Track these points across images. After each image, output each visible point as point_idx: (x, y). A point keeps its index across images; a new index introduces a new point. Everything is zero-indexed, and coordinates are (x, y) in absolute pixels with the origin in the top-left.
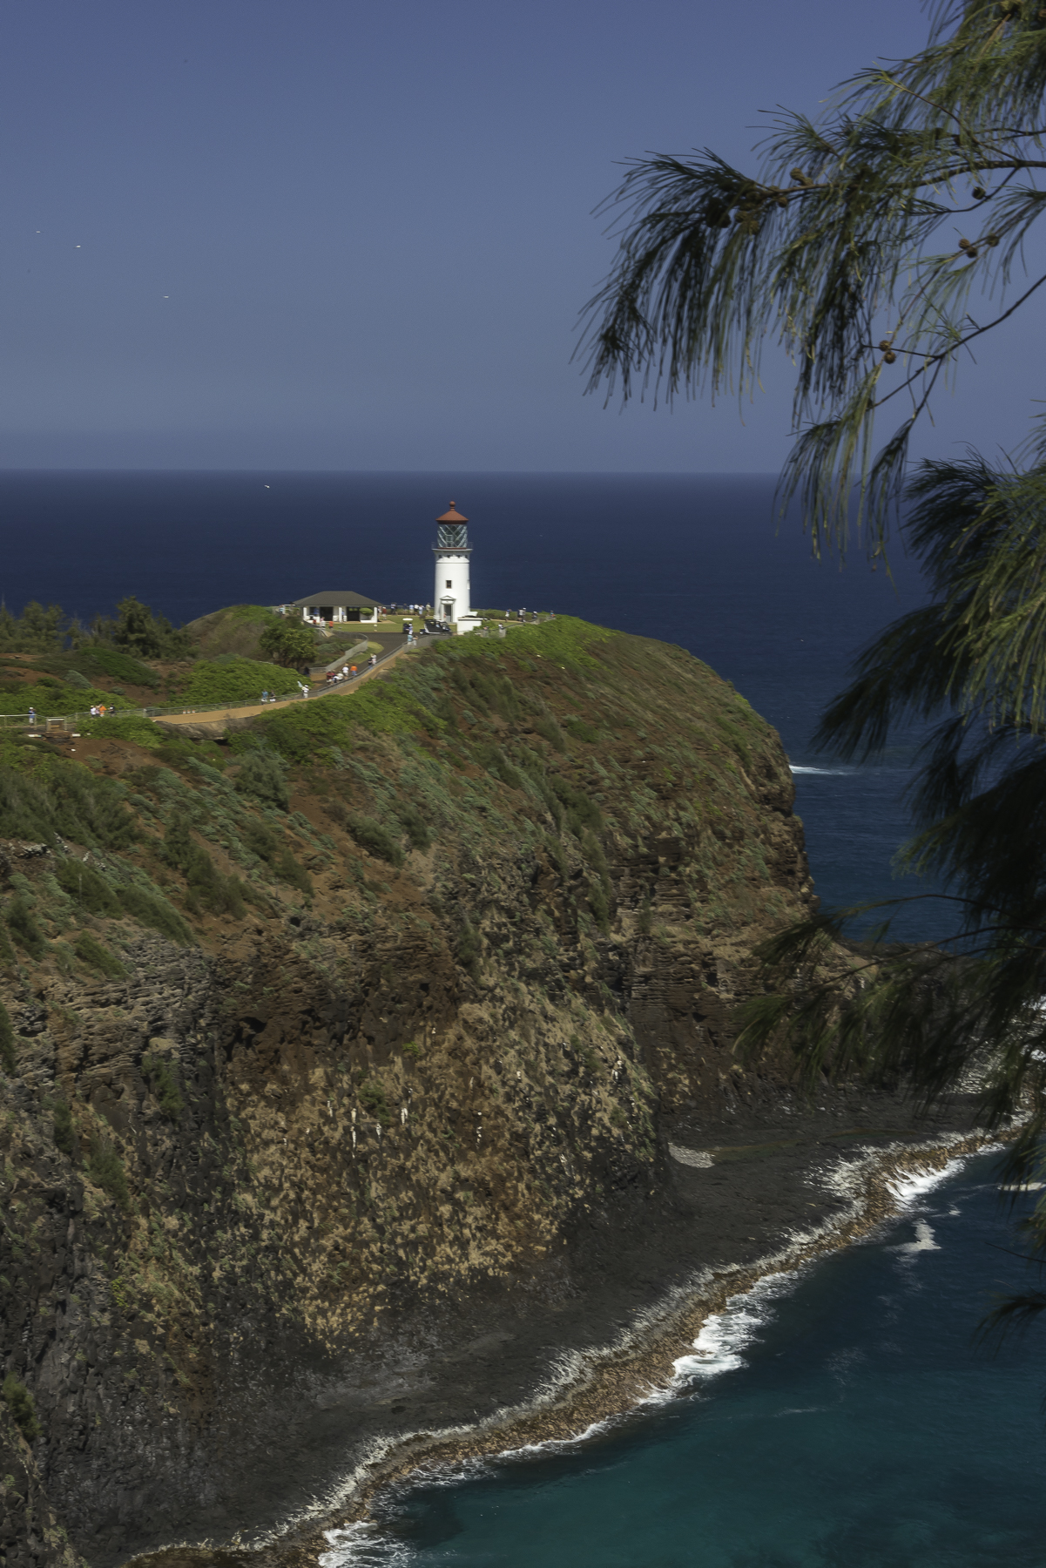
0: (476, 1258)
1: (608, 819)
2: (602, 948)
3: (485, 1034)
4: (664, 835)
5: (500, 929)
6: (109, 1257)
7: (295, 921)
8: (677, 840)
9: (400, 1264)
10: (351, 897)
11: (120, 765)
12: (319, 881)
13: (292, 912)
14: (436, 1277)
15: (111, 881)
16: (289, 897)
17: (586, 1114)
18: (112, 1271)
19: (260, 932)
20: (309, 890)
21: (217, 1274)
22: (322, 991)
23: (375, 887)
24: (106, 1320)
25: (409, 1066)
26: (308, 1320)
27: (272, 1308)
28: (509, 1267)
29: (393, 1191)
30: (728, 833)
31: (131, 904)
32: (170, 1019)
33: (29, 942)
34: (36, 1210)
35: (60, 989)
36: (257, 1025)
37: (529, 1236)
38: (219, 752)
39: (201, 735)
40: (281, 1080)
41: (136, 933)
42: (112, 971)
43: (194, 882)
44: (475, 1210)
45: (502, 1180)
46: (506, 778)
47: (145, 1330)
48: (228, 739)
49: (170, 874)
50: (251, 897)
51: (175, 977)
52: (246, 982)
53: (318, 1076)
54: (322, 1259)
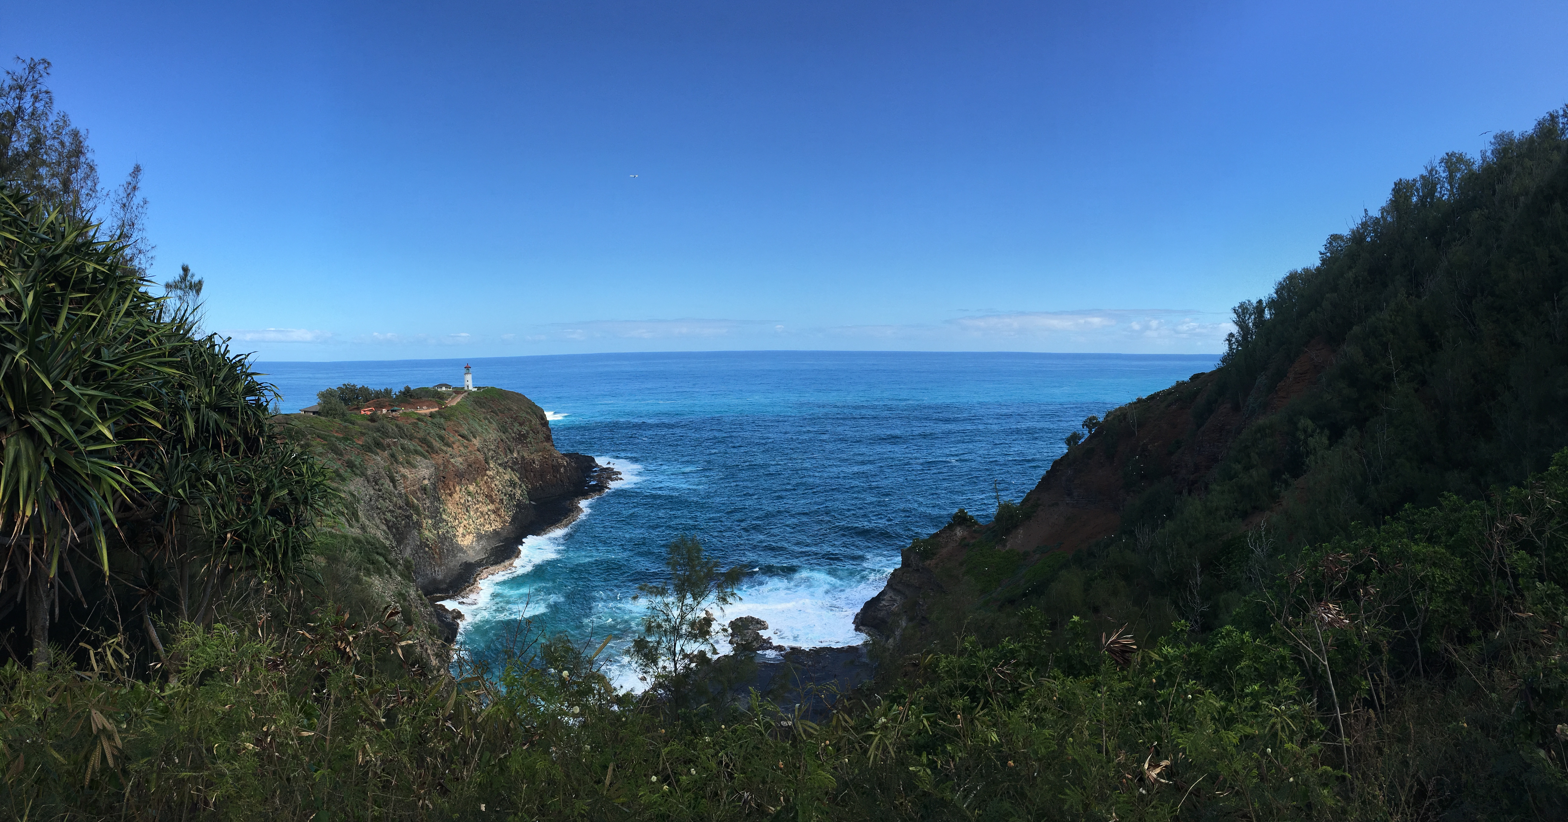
0: (494, 527)
2: (512, 458)
3: (492, 478)
5: (493, 455)
7: (451, 455)
9: (478, 529)
10: (462, 449)
11: (409, 422)
12: (455, 446)
13: (450, 453)
14: (486, 532)
15: (412, 447)
16: (449, 449)
17: (514, 495)
19: (443, 458)
20: (453, 448)
22: (458, 470)
23: (467, 447)
24: (419, 543)
25: (477, 485)
27: (452, 540)
28: (501, 528)
29: (476, 513)
31: (416, 452)
32: (427, 477)
33: (396, 461)
34: (403, 520)
35: (403, 471)
36: (444, 478)
37: (504, 522)
38: (430, 419)
39: (426, 415)
40: (450, 490)
41: (419, 458)
42: (414, 467)
43: (428, 447)
44: (493, 516)
45: (498, 509)
46: (489, 422)
47: (427, 546)
48: (432, 415)
49: (423, 445)
50: (442, 450)
51: (427, 468)
52: (442, 468)
53: (458, 488)
54: (462, 528)
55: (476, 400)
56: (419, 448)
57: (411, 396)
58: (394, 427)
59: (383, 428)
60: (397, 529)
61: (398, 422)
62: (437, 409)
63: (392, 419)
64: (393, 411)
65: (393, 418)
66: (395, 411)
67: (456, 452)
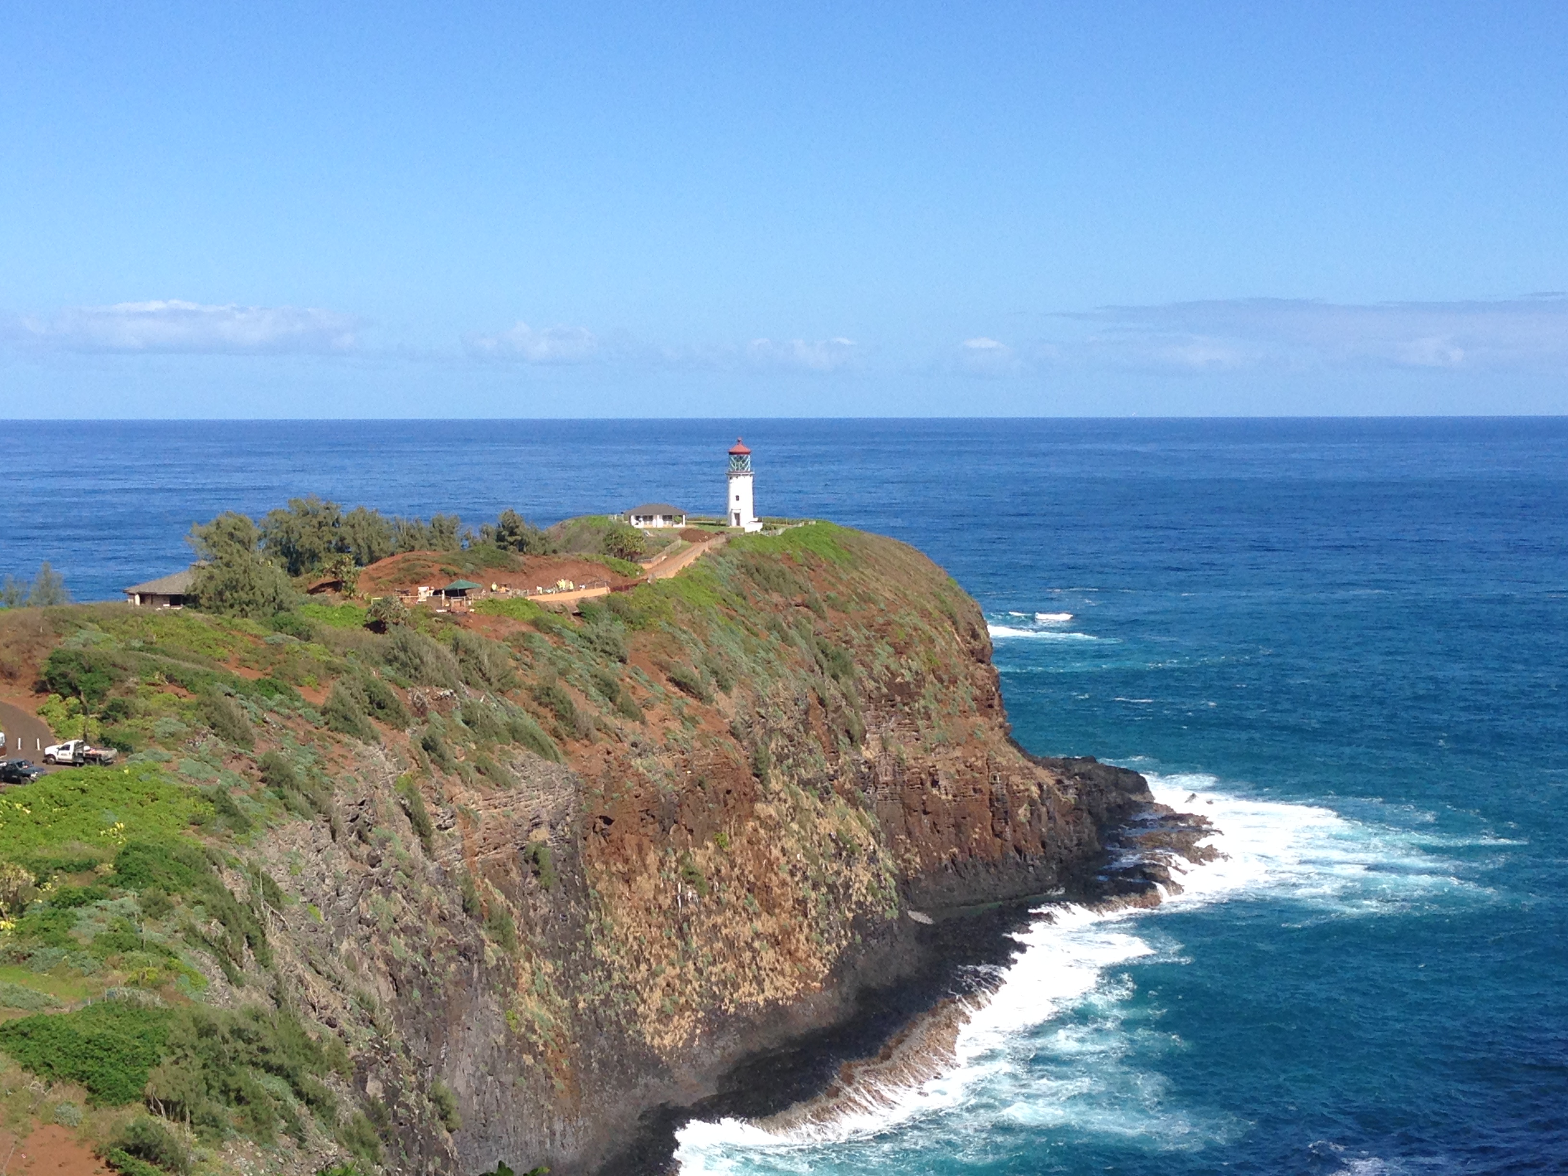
0: (769, 993)
1: (859, 669)
2: (855, 762)
3: (774, 826)
4: (899, 680)
5: (783, 749)
6: (505, 995)
7: (634, 745)
8: (908, 683)
9: (714, 996)
10: (675, 725)
11: (504, 631)
12: (650, 716)
13: (632, 738)
14: (742, 1006)
15: (501, 717)
16: (630, 728)
17: (847, 886)
18: (507, 1005)
19: (609, 753)
20: (643, 722)
21: (581, 1005)
22: (655, 799)
23: (693, 721)
24: (501, 1039)
25: (720, 848)
26: (648, 1039)
27: (621, 1030)
28: (797, 998)
29: (709, 941)
30: (945, 677)
31: (515, 733)
32: (545, 817)
33: (441, 762)
34: (450, 959)
35: (465, 796)
36: (608, 821)
37: (808, 975)
38: (576, 622)
39: (562, 610)
40: (626, 861)
41: (520, 754)
42: (502, 782)
43: (559, 716)
44: (768, 956)
45: (788, 933)
46: (785, 639)
47: (530, 1048)
48: (583, 612)
49: (542, 711)
50: (603, 728)
51: (549, 787)
52: (600, 789)
53: (652, 858)
54: (658, 993)
55: (752, 562)
56: (528, 720)
57: (521, 545)
58: (445, 649)
59: (404, 649)
60: (428, 990)
61: (462, 633)
62: (604, 591)
63: (445, 619)
64: (451, 593)
65: (451, 617)
66: (462, 593)
67: (651, 736)
